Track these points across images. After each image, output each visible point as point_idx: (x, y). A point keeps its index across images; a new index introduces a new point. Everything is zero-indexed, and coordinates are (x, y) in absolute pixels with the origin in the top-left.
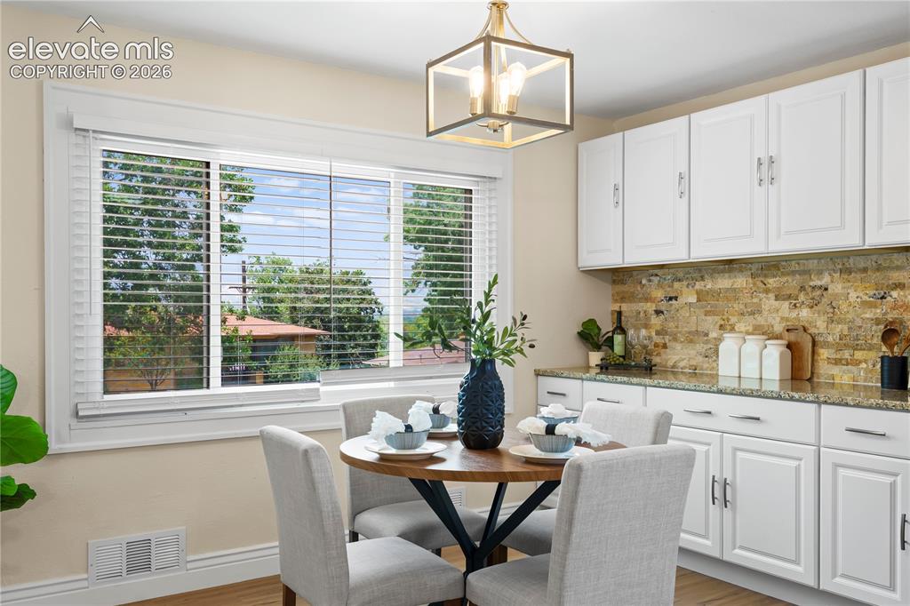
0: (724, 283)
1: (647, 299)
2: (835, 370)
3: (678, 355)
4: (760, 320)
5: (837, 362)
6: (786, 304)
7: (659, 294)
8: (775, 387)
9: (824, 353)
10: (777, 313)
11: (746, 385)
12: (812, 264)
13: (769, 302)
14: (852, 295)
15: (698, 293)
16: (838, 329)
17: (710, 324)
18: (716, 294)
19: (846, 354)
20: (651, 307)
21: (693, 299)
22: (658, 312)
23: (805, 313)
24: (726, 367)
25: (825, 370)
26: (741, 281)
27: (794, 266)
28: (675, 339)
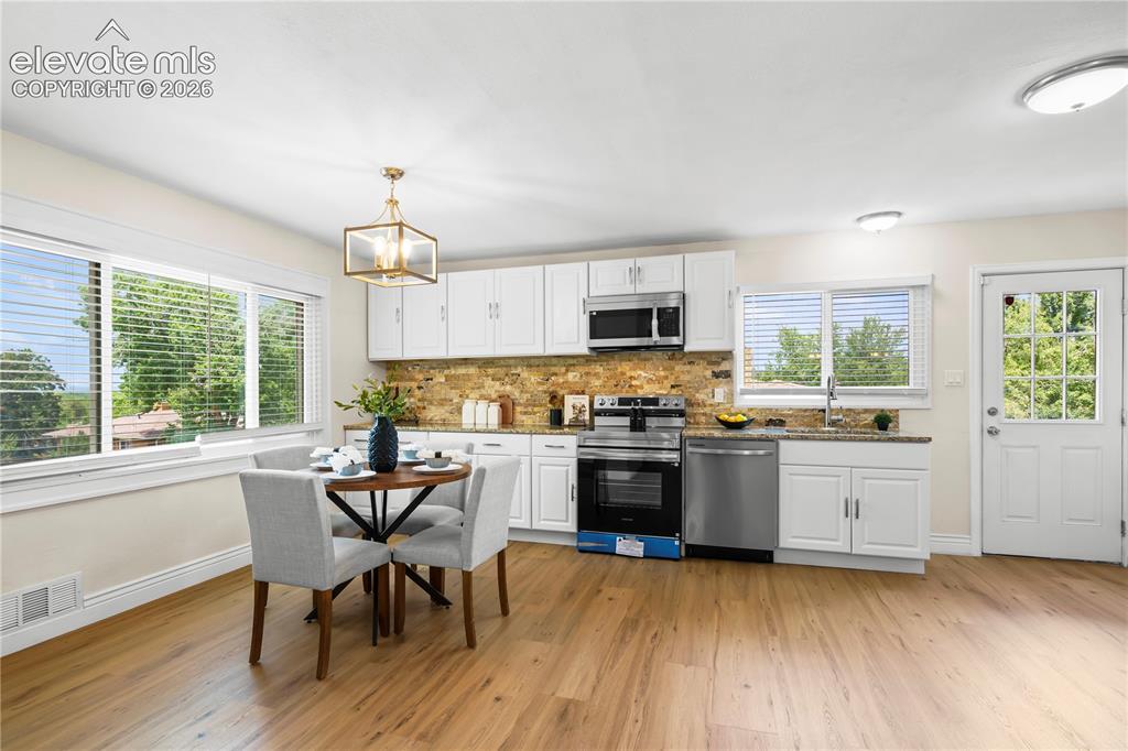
0: (461, 371)
1: (412, 379)
2: (524, 418)
3: (433, 413)
4: (484, 392)
5: (525, 413)
6: (498, 383)
7: (421, 377)
8: (496, 427)
9: (518, 409)
10: (493, 388)
11: (478, 427)
12: (512, 362)
13: (489, 382)
14: (532, 378)
15: (446, 376)
16: (526, 396)
17: (454, 395)
18: (457, 377)
19: (530, 409)
20: (414, 385)
21: (443, 380)
22: (420, 388)
23: (508, 388)
24: (467, 420)
25: (519, 417)
26: (472, 370)
27: (502, 362)
28: (431, 403)
